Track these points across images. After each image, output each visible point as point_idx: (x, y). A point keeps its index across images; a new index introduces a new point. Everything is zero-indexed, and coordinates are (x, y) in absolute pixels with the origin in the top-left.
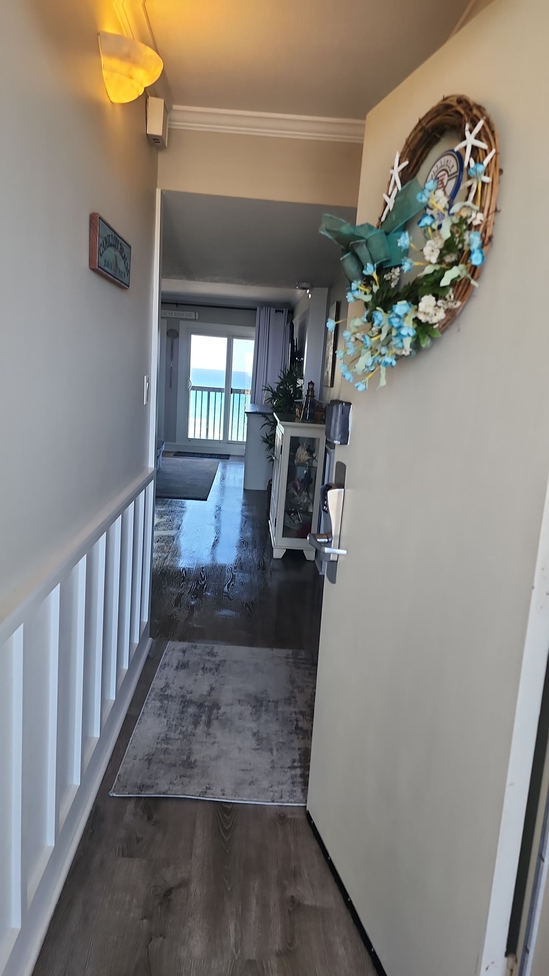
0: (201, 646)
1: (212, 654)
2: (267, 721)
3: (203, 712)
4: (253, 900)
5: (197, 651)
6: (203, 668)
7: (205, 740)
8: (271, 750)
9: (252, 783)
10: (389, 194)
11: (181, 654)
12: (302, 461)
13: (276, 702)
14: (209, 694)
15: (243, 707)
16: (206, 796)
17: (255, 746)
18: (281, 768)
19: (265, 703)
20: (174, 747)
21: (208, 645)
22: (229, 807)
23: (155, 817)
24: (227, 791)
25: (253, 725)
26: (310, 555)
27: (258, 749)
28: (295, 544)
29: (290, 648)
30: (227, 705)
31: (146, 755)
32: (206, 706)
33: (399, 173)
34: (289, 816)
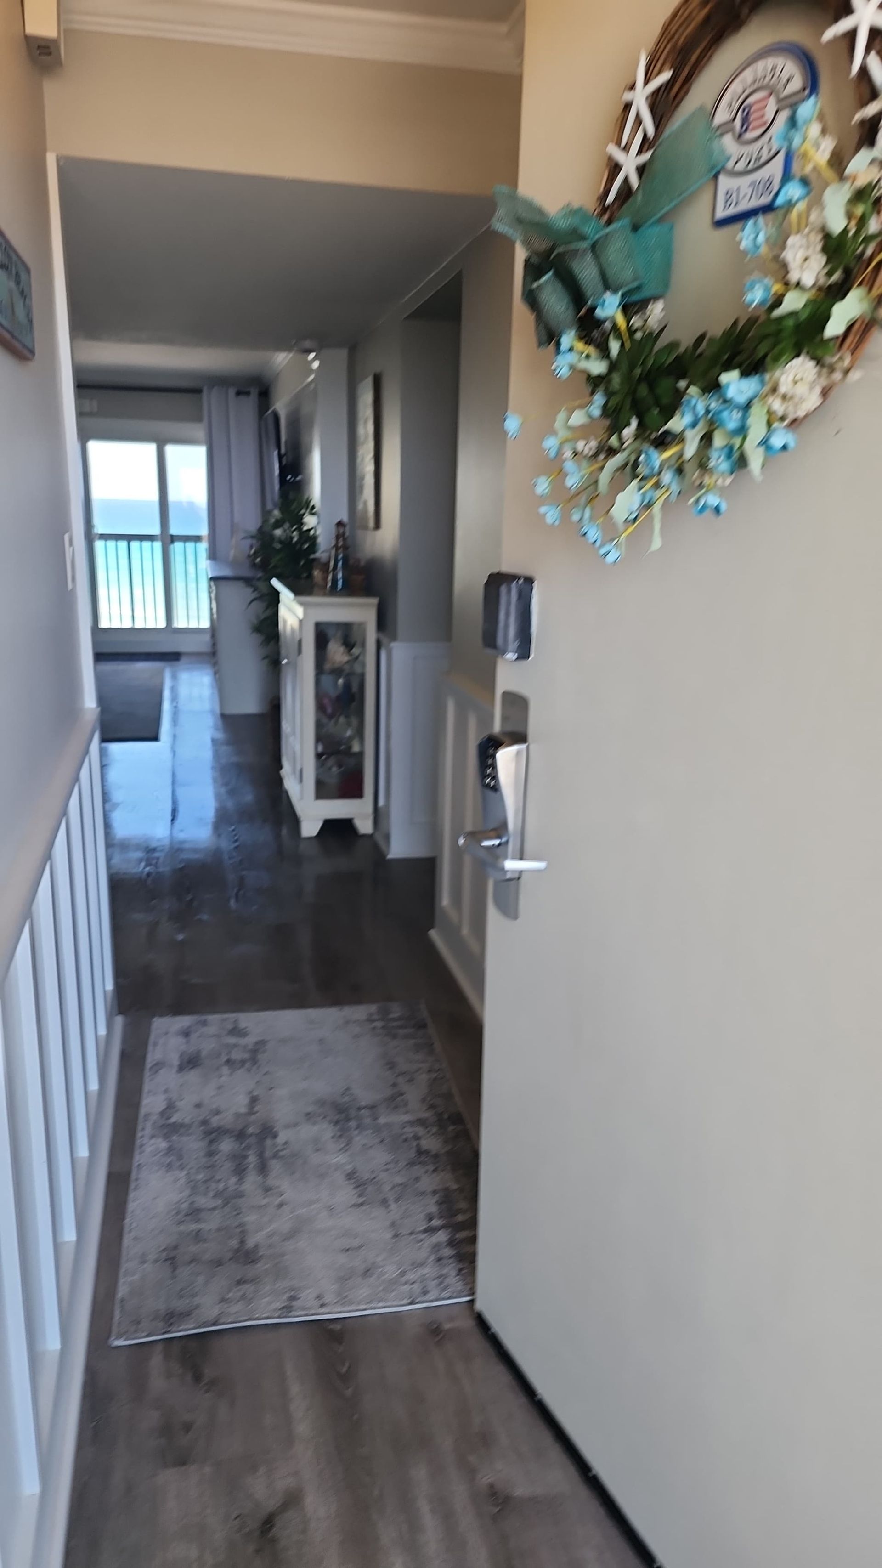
0: (216, 1021)
1: (236, 1031)
2: (366, 1148)
3: (248, 1147)
4: (424, 1507)
5: (211, 1030)
6: (228, 1062)
7: (264, 1202)
8: (384, 1202)
9: (367, 1273)
10: (624, 143)
11: (181, 1040)
12: (336, 665)
13: (372, 1107)
14: (251, 1112)
15: (316, 1128)
16: (293, 1313)
17: (355, 1200)
18: (411, 1234)
19: (353, 1113)
20: (210, 1224)
21: (226, 1016)
22: (337, 1327)
23: (209, 1372)
24: (329, 1298)
25: (341, 1159)
26: (365, 826)
27: (361, 1204)
28: (338, 809)
29: (371, 1001)
30: (287, 1126)
31: (164, 1250)
32: (251, 1135)
33: (647, 98)
34: (447, 1326)
